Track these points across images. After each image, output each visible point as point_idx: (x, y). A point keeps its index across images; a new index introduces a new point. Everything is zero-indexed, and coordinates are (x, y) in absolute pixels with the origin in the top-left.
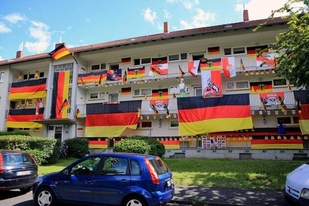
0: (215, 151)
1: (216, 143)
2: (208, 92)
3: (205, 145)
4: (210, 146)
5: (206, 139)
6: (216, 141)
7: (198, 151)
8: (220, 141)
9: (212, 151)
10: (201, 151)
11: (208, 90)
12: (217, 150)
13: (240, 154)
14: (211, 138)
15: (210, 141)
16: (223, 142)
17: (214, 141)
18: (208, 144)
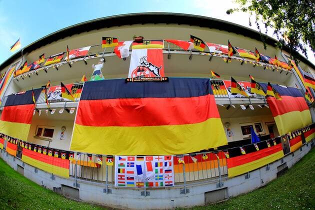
0: (148, 194)
1: (150, 174)
2: (138, 73)
3: (121, 177)
4: (135, 181)
5: (125, 163)
6: (150, 169)
7: (105, 191)
8: (159, 168)
9: (139, 193)
10: (113, 191)
11: (139, 70)
12: (151, 192)
13: (205, 193)
14: (137, 162)
15: (135, 169)
16: (167, 171)
17: (144, 168)
18: (131, 175)
